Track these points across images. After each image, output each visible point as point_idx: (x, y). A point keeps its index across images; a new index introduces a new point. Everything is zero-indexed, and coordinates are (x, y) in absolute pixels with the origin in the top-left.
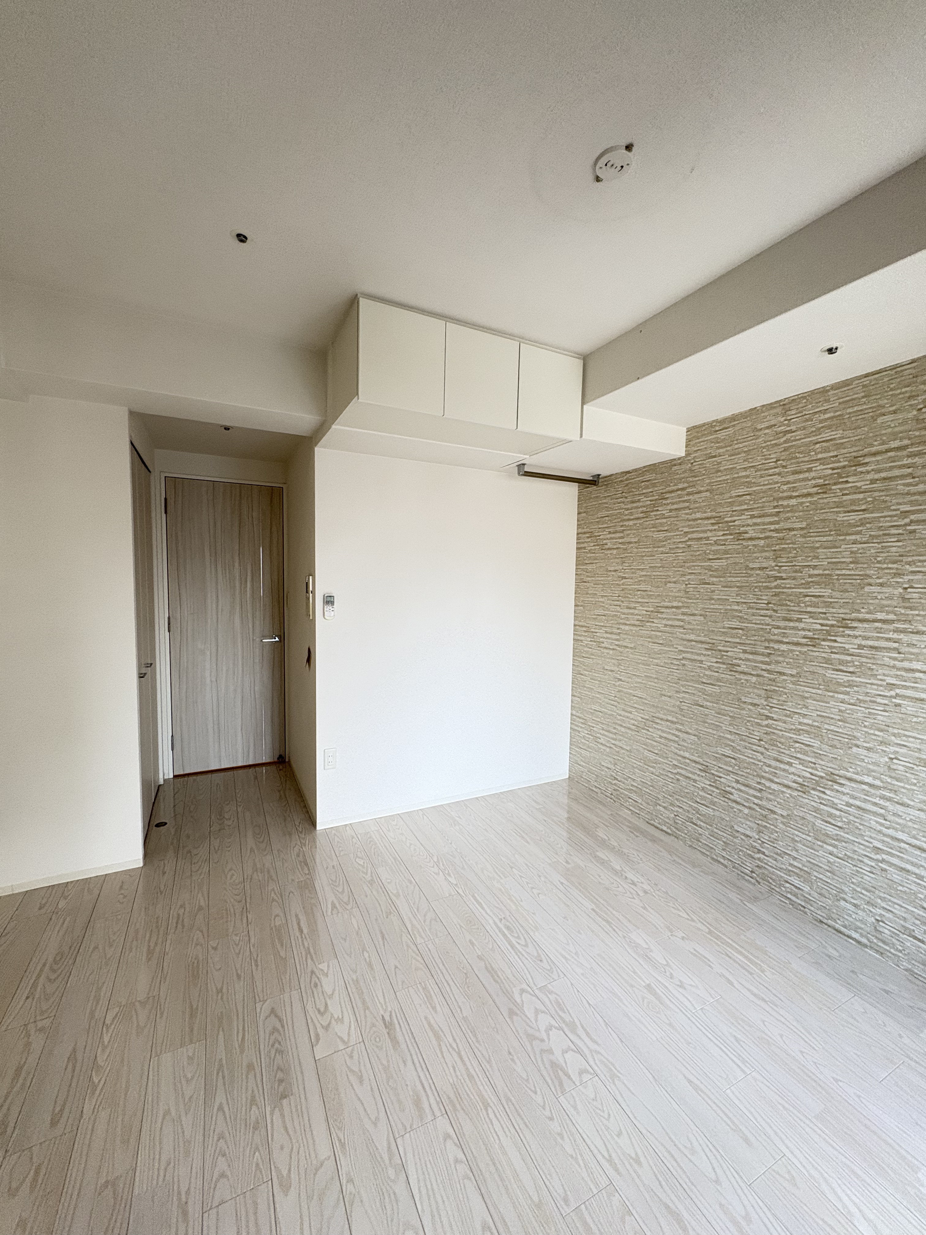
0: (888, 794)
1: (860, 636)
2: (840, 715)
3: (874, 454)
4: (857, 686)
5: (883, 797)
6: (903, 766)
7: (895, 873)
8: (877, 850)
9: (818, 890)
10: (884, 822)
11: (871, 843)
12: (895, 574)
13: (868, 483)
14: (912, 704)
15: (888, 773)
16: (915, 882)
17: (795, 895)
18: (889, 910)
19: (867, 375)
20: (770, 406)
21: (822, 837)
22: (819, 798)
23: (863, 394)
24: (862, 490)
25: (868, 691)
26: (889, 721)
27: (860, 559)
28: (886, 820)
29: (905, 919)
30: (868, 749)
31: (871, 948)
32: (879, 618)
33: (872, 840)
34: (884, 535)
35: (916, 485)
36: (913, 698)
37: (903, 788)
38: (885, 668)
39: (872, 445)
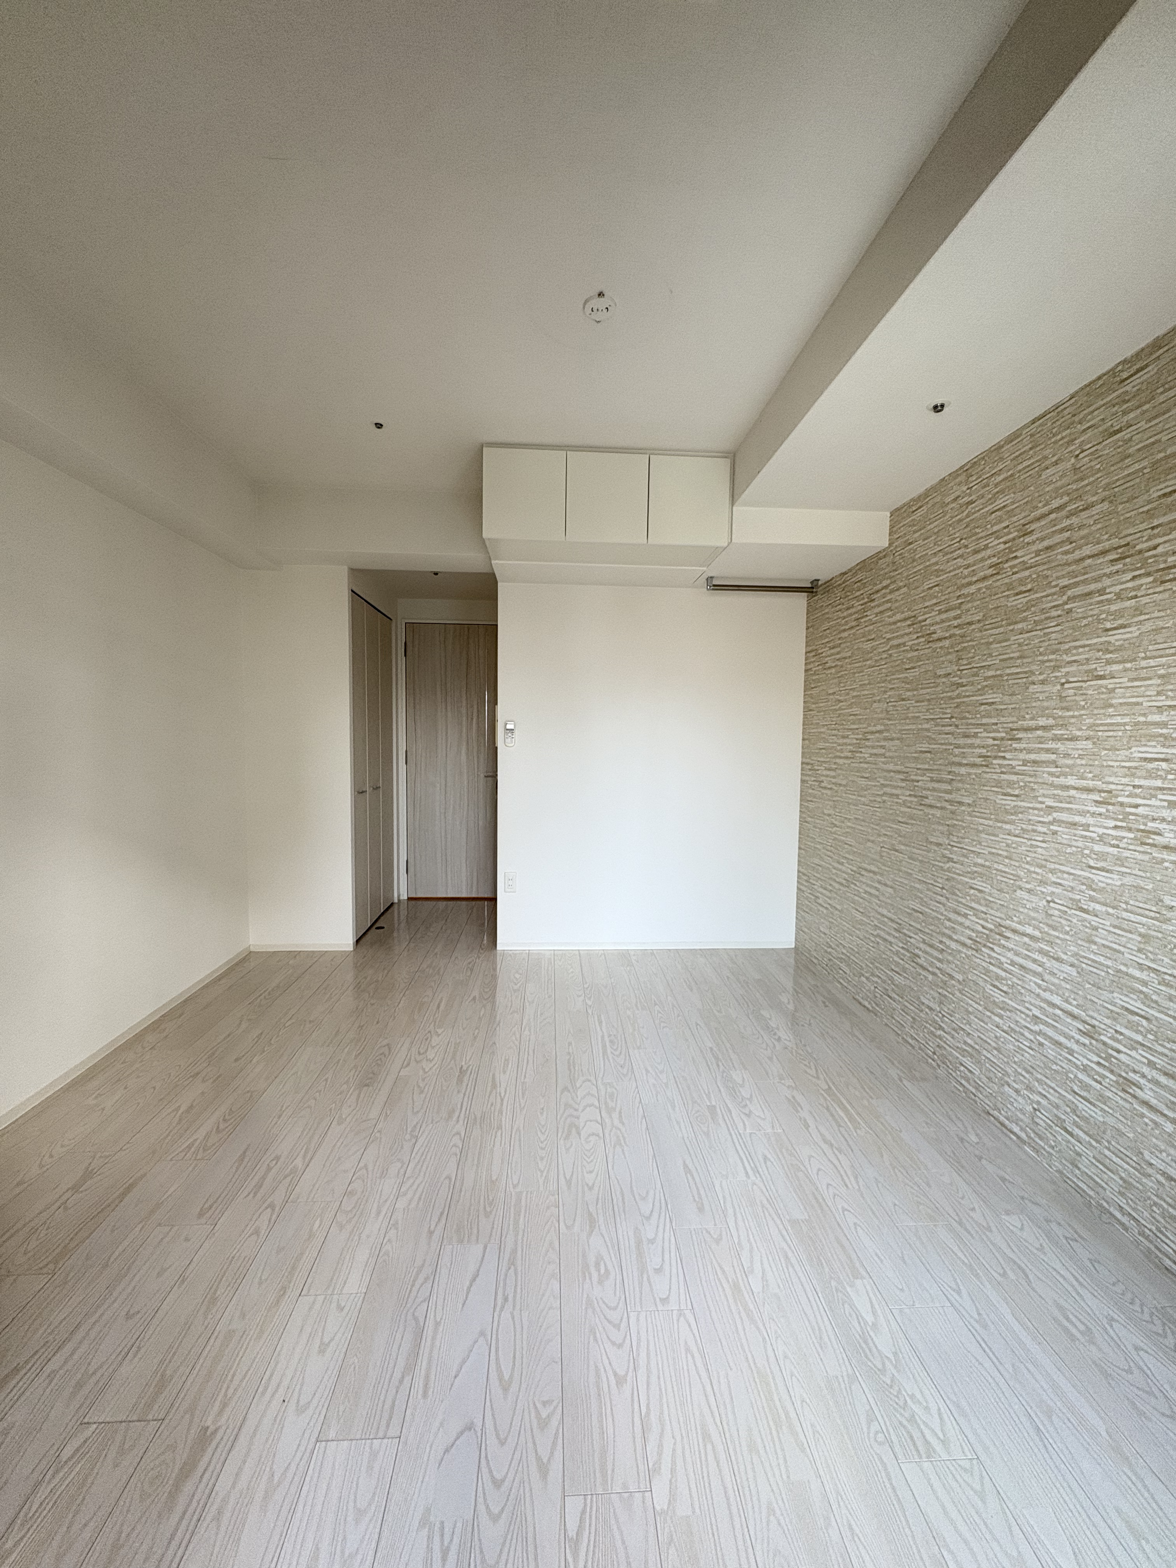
0: (1045, 947)
1: (1025, 749)
2: (1007, 851)
3: (1038, 519)
4: (1021, 813)
5: (1041, 951)
6: (1059, 910)
7: (1049, 1048)
8: (1036, 1019)
9: (987, 1073)
10: (1041, 982)
11: (1030, 1010)
12: (1054, 667)
13: (1033, 555)
14: (1067, 830)
15: (1045, 921)
16: (1066, 1058)
17: (968, 1081)
18: (1045, 1096)
19: (1033, 422)
20: (954, 475)
21: (991, 1005)
22: (990, 957)
23: (1030, 446)
24: (1028, 565)
25: (1030, 817)
26: (1047, 854)
27: (1026, 652)
28: (1043, 980)
29: (1057, 1107)
30: (1029, 891)
31: (1030, 1145)
32: (1041, 724)
33: (1032, 1007)
34: (1047, 619)
35: (1073, 552)
36: (1067, 823)
37: (1058, 937)
38: (1045, 786)
39: (1036, 508)
